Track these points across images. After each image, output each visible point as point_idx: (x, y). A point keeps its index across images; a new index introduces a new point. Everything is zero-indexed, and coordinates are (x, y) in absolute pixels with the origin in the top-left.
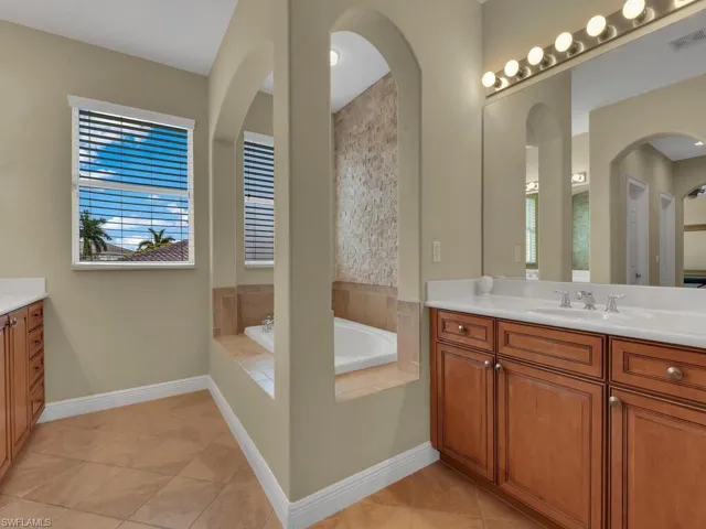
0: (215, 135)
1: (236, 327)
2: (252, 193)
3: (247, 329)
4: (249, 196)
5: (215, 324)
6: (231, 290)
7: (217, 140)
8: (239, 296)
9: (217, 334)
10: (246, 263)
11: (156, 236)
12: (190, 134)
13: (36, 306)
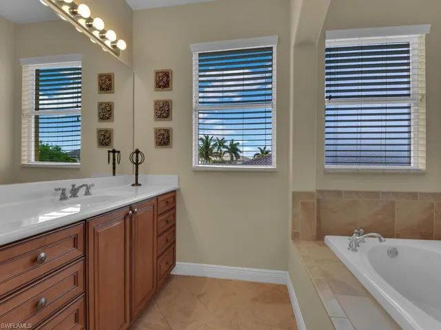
0: (296, 40)
1: (314, 233)
2: (333, 94)
3: (327, 237)
4: (330, 97)
5: (294, 228)
6: (310, 194)
7: (298, 45)
8: (318, 201)
9: (295, 236)
10: (327, 166)
11: (261, 150)
12: (275, 50)
13: (172, 195)
